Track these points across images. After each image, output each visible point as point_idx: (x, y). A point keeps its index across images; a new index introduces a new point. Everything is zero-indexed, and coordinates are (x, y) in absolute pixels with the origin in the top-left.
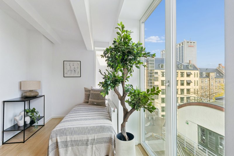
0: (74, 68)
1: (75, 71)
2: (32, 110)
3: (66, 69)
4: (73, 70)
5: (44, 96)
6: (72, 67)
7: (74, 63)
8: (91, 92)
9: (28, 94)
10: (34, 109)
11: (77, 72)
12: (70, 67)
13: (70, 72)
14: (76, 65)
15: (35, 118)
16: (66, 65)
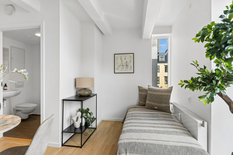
0: (126, 62)
1: (127, 65)
2: (86, 110)
3: (117, 63)
4: (125, 65)
5: (96, 95)
6: (124, 61)
7: (126, 56)
8: (148, 92)
9: (82, 93)
10: (88, 109)
11: (129, 67)
12: (122, 61)
13: (121, 67)
14: (128, 58)
15: (90, 120)
16: (117, 59)
